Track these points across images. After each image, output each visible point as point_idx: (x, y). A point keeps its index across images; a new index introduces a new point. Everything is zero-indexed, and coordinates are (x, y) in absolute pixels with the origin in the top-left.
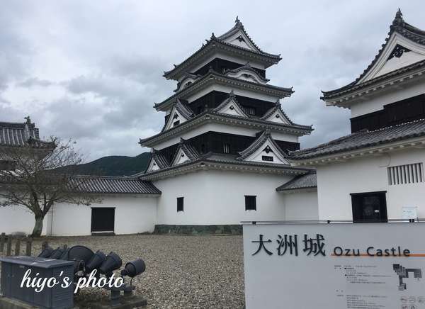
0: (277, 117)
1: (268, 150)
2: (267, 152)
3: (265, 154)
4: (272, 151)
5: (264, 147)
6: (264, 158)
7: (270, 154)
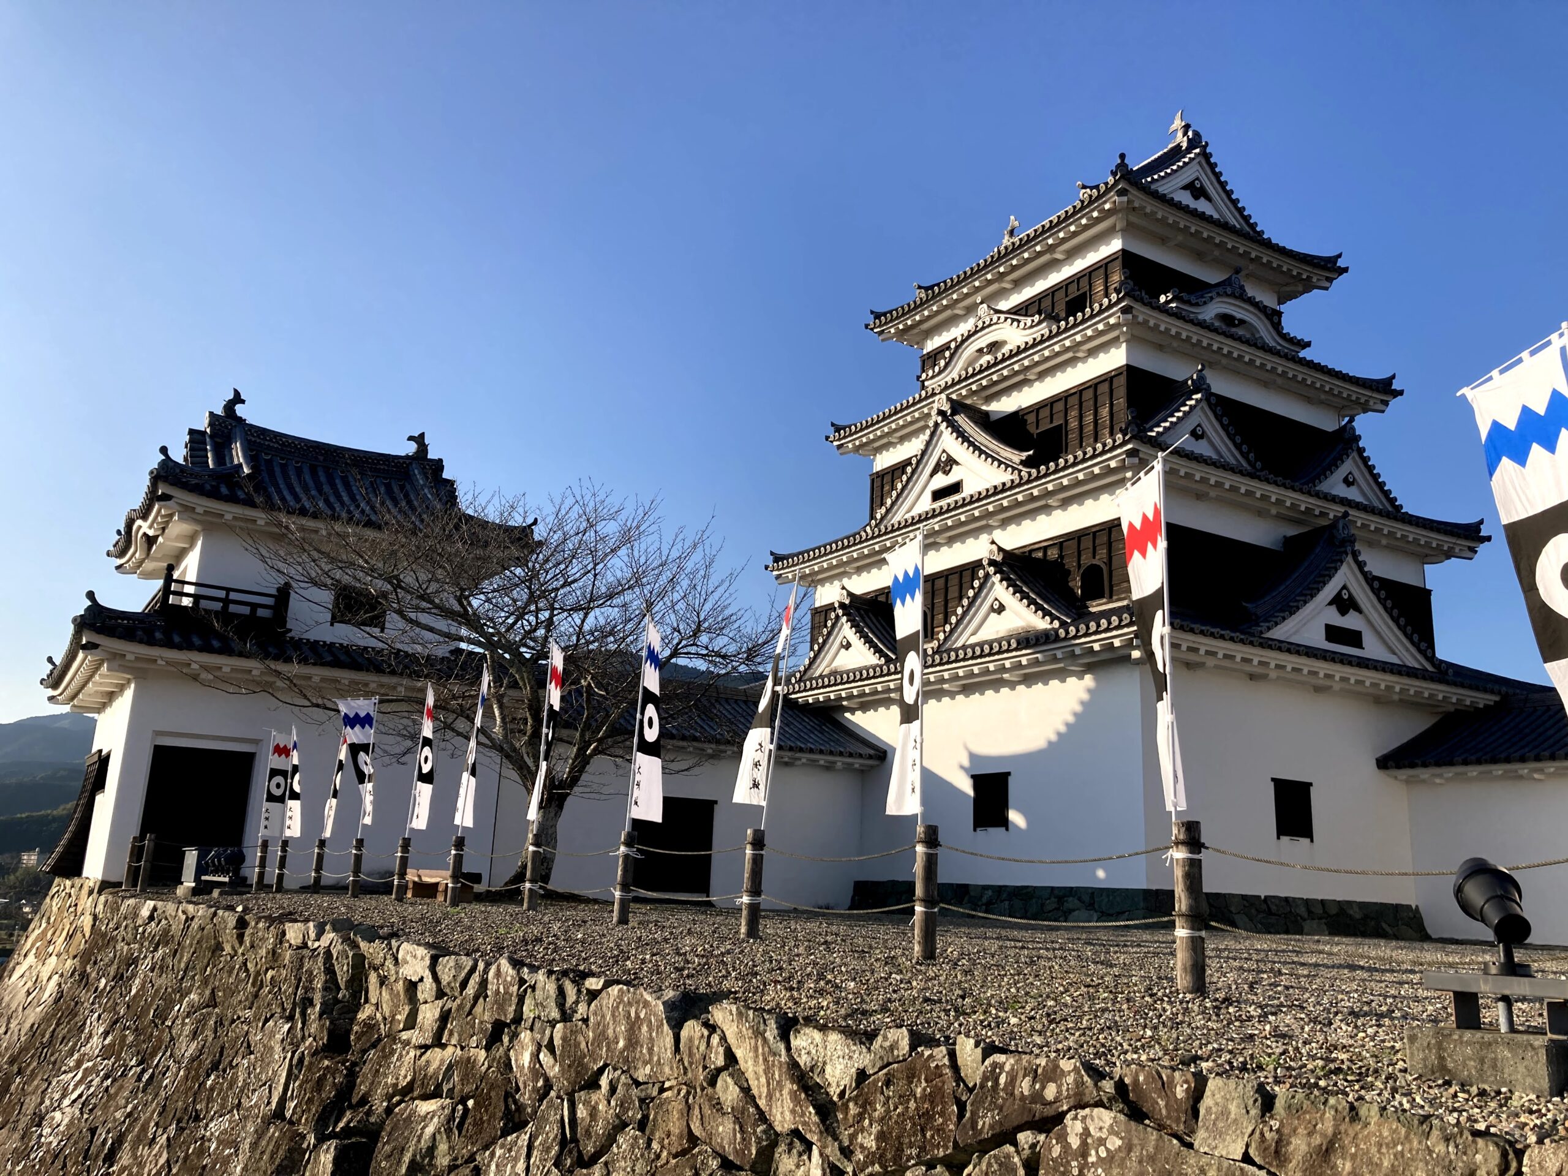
0: (1348, 482)
1: (1344, 603)
2: (1343, 612)
3: (1334, 617)
4: (1359, 610)
5: (1330, 590)
6: (1333, 633)
7: (1350, 622)
